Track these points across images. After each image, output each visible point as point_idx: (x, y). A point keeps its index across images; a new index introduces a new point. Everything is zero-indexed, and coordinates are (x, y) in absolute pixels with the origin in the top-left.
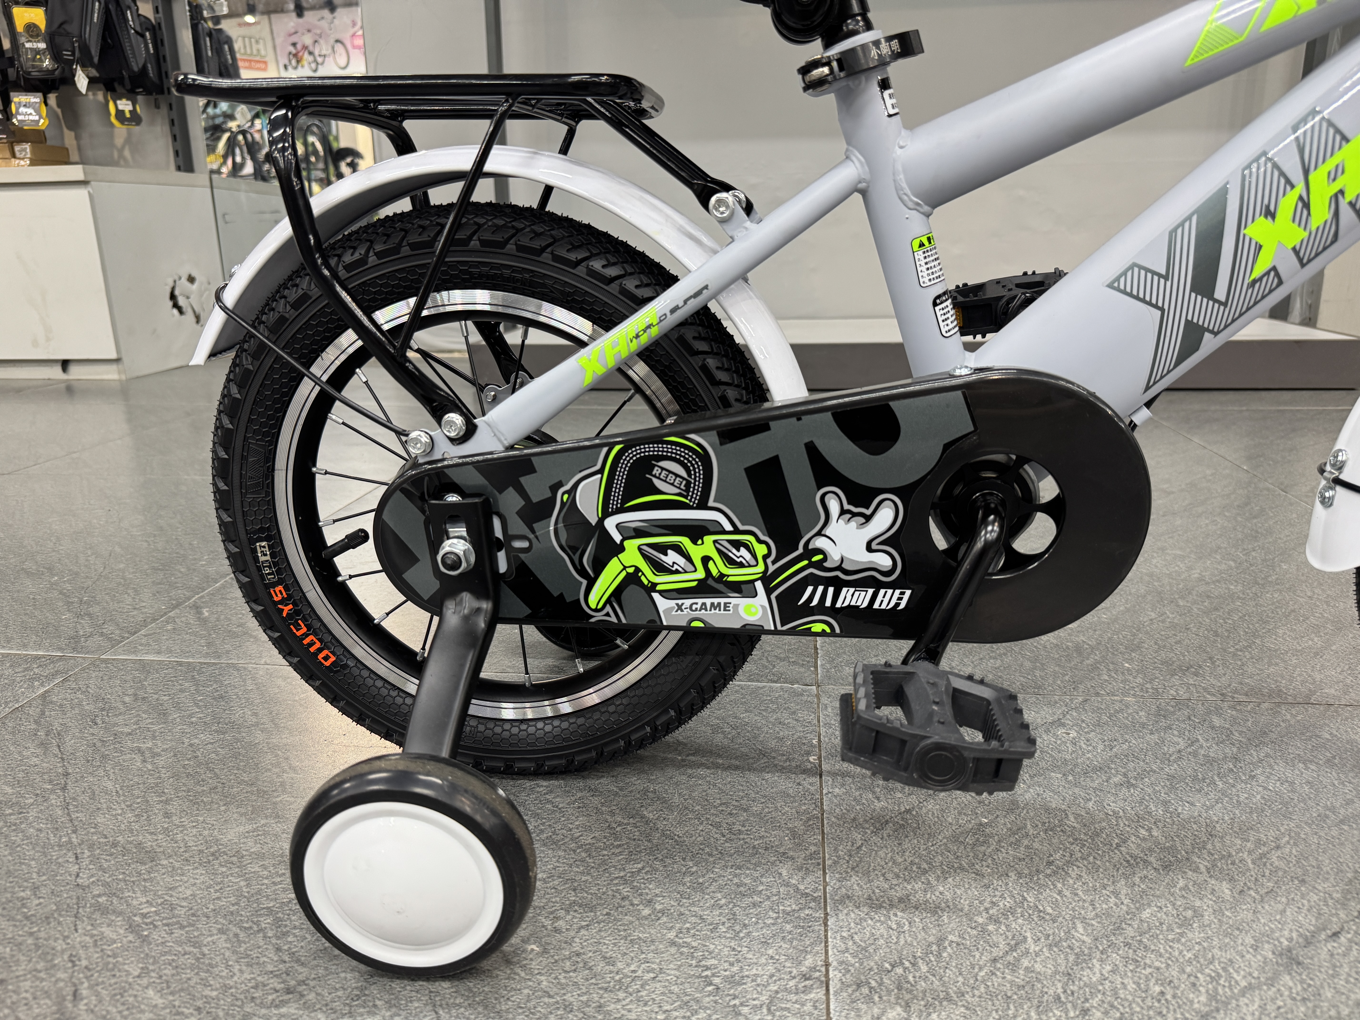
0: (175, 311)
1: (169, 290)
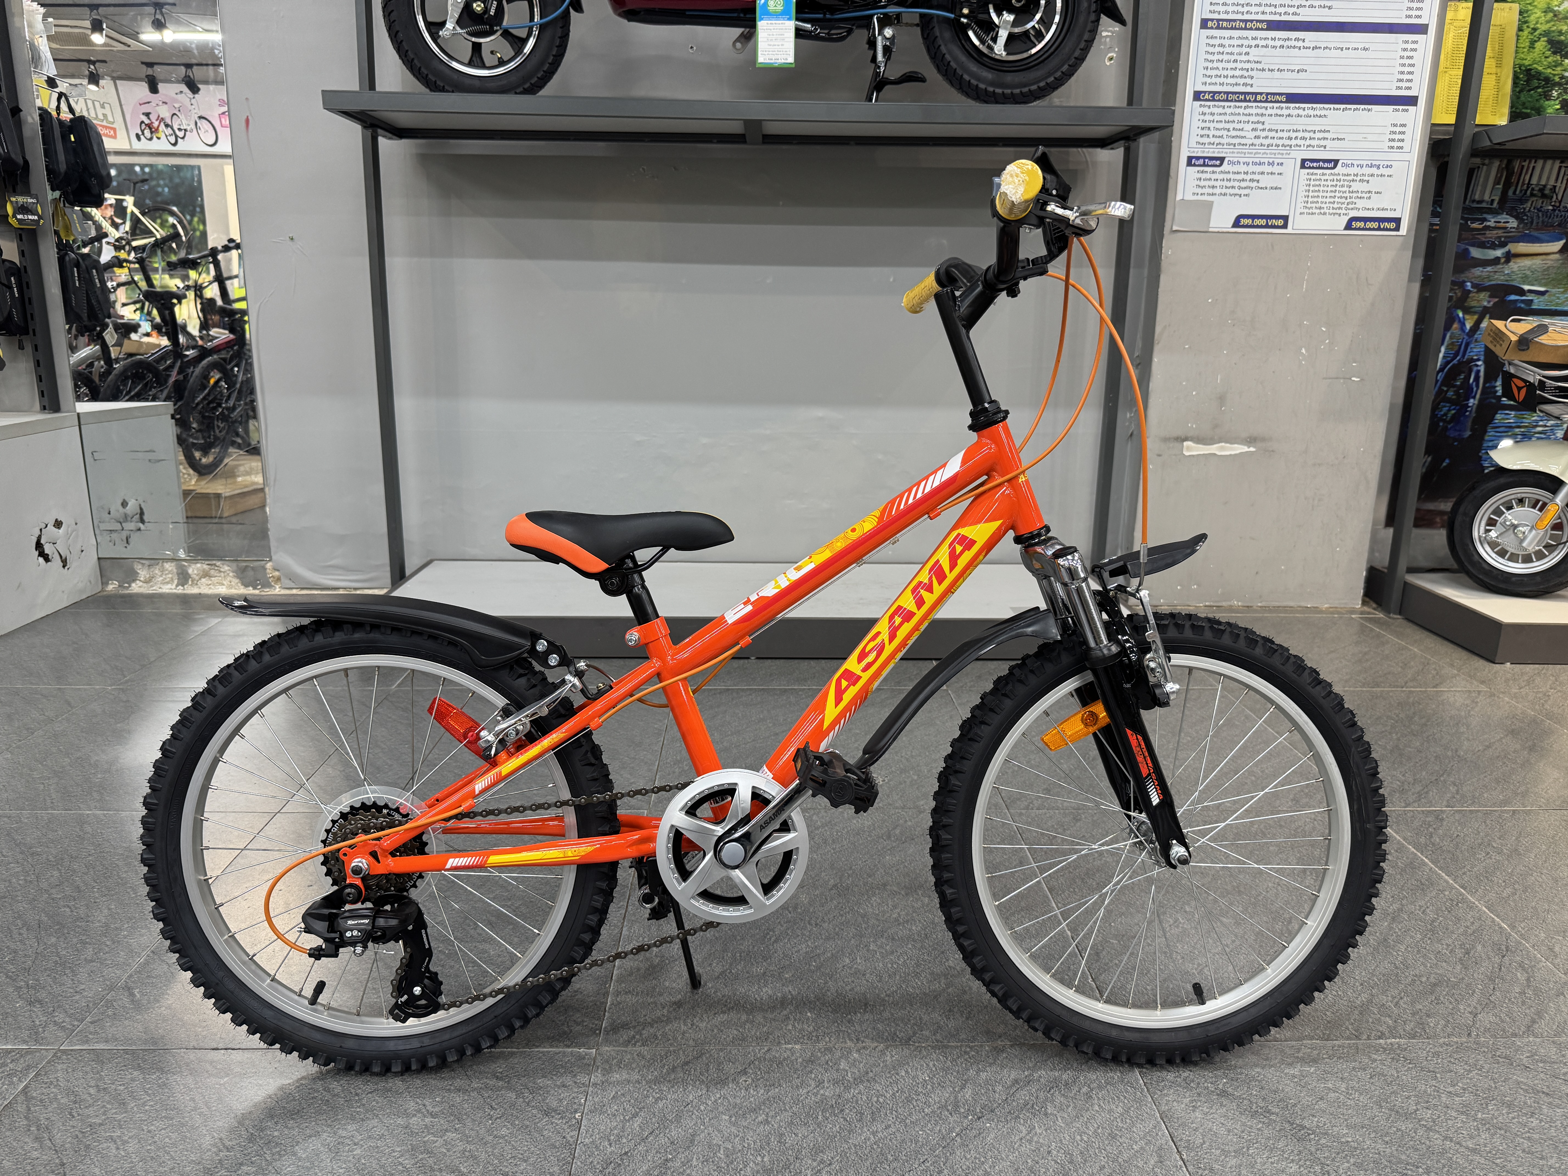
0: (41, 560)
1: (34, 540)
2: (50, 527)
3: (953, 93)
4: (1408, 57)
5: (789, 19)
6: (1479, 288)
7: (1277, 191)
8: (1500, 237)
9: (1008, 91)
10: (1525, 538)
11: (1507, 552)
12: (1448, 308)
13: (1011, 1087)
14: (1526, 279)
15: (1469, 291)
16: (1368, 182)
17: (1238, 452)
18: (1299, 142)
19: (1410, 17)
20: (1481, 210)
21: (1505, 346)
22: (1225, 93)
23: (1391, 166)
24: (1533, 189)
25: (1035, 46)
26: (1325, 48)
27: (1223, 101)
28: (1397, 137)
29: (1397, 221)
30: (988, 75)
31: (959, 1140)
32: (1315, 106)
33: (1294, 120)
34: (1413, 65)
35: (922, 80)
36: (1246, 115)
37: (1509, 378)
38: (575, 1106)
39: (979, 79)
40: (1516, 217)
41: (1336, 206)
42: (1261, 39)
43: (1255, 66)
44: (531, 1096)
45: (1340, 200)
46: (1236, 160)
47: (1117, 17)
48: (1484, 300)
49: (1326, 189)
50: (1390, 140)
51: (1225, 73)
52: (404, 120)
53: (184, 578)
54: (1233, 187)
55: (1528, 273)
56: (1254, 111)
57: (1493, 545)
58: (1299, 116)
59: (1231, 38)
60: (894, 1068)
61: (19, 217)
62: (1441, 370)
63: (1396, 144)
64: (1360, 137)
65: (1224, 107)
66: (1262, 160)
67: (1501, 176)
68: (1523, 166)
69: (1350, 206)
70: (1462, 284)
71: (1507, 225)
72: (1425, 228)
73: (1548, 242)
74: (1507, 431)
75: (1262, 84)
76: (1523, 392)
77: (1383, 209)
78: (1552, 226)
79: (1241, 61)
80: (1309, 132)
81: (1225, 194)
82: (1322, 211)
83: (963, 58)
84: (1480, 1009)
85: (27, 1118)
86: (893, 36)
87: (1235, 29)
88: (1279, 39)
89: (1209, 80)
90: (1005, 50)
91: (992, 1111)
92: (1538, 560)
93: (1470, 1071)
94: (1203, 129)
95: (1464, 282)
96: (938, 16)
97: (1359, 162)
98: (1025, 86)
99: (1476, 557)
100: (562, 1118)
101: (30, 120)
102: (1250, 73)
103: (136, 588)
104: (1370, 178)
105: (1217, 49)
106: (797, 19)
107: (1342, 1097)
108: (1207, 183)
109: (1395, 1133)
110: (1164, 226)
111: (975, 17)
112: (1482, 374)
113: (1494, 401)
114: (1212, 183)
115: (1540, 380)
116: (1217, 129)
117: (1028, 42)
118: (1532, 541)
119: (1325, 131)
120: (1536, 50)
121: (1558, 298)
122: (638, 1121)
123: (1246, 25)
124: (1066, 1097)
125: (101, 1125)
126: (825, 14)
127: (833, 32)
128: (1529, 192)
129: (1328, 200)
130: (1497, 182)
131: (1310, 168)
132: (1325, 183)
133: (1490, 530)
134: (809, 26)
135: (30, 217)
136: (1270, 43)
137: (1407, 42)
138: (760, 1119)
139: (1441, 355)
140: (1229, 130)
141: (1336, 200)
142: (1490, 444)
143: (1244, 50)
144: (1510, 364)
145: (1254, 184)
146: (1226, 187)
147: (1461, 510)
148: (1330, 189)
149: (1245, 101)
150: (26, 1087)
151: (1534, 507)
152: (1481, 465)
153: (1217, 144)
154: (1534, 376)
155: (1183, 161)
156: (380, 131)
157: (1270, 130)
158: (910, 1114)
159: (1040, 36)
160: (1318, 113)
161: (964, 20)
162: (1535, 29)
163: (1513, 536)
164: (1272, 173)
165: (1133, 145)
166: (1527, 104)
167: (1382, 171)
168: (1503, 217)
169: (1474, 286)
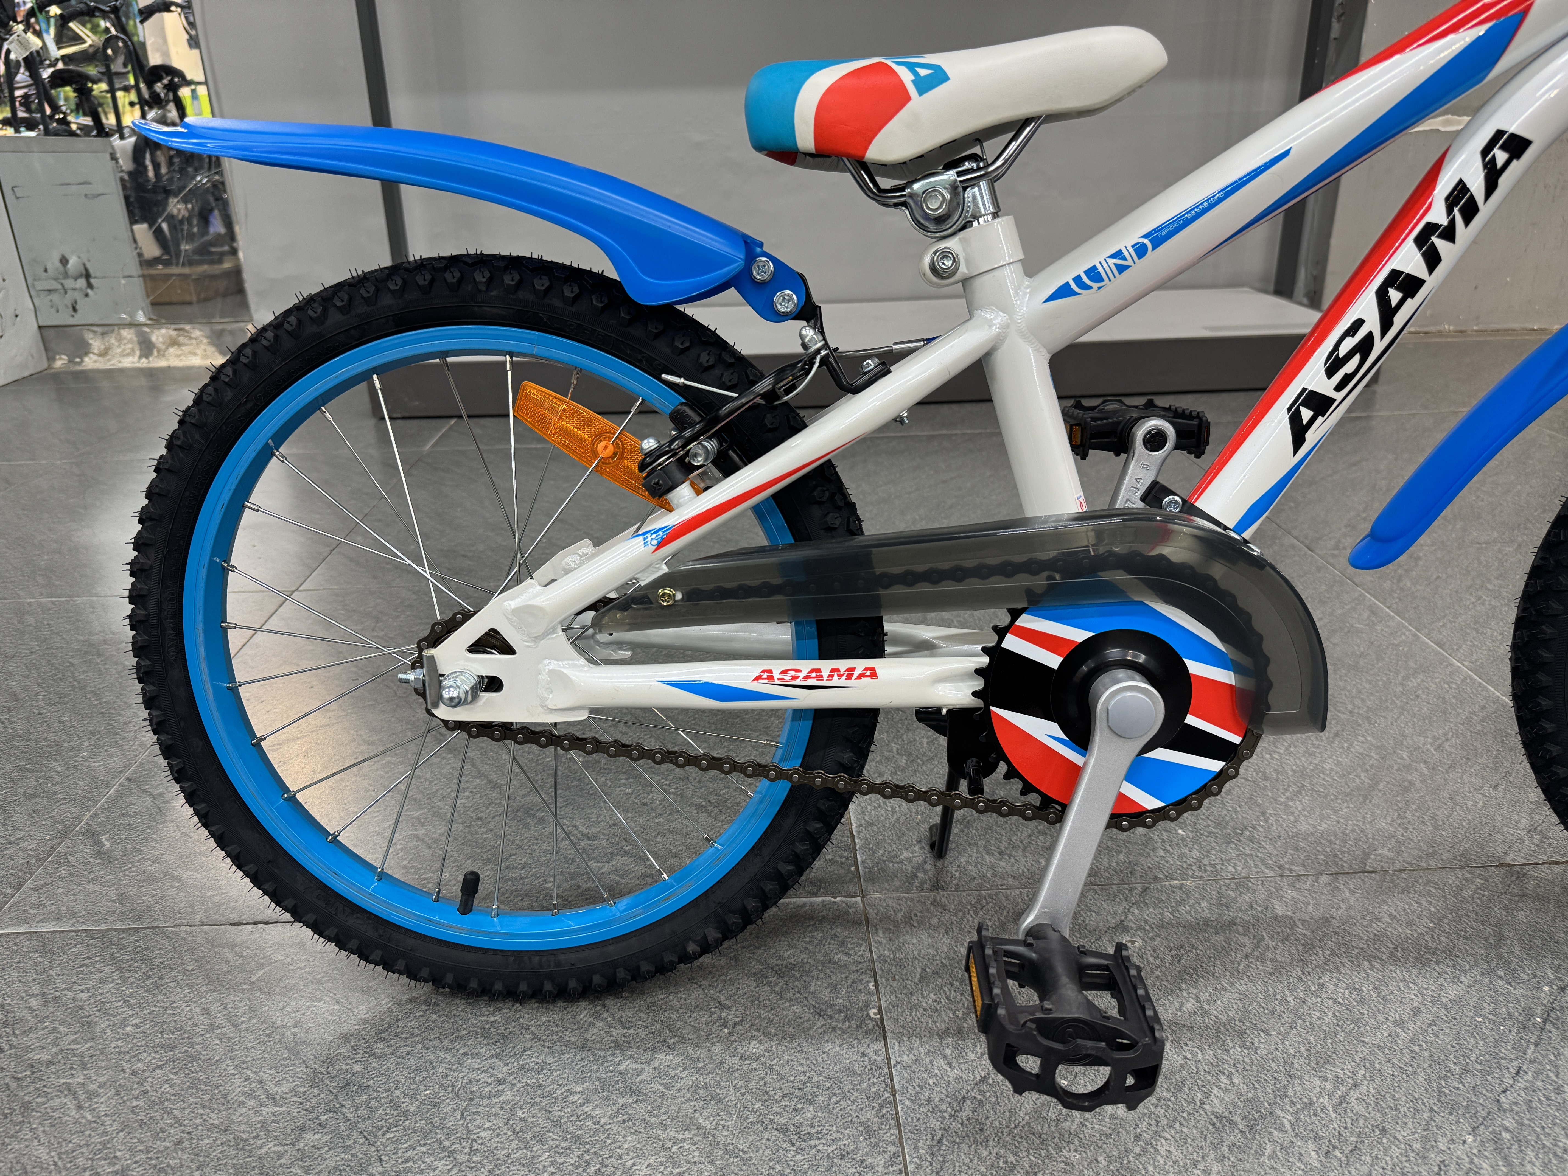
38: (863, 997)
44: (782, 982)
53: (147, 348)
100: (847, 1018)
103: (90, 362)
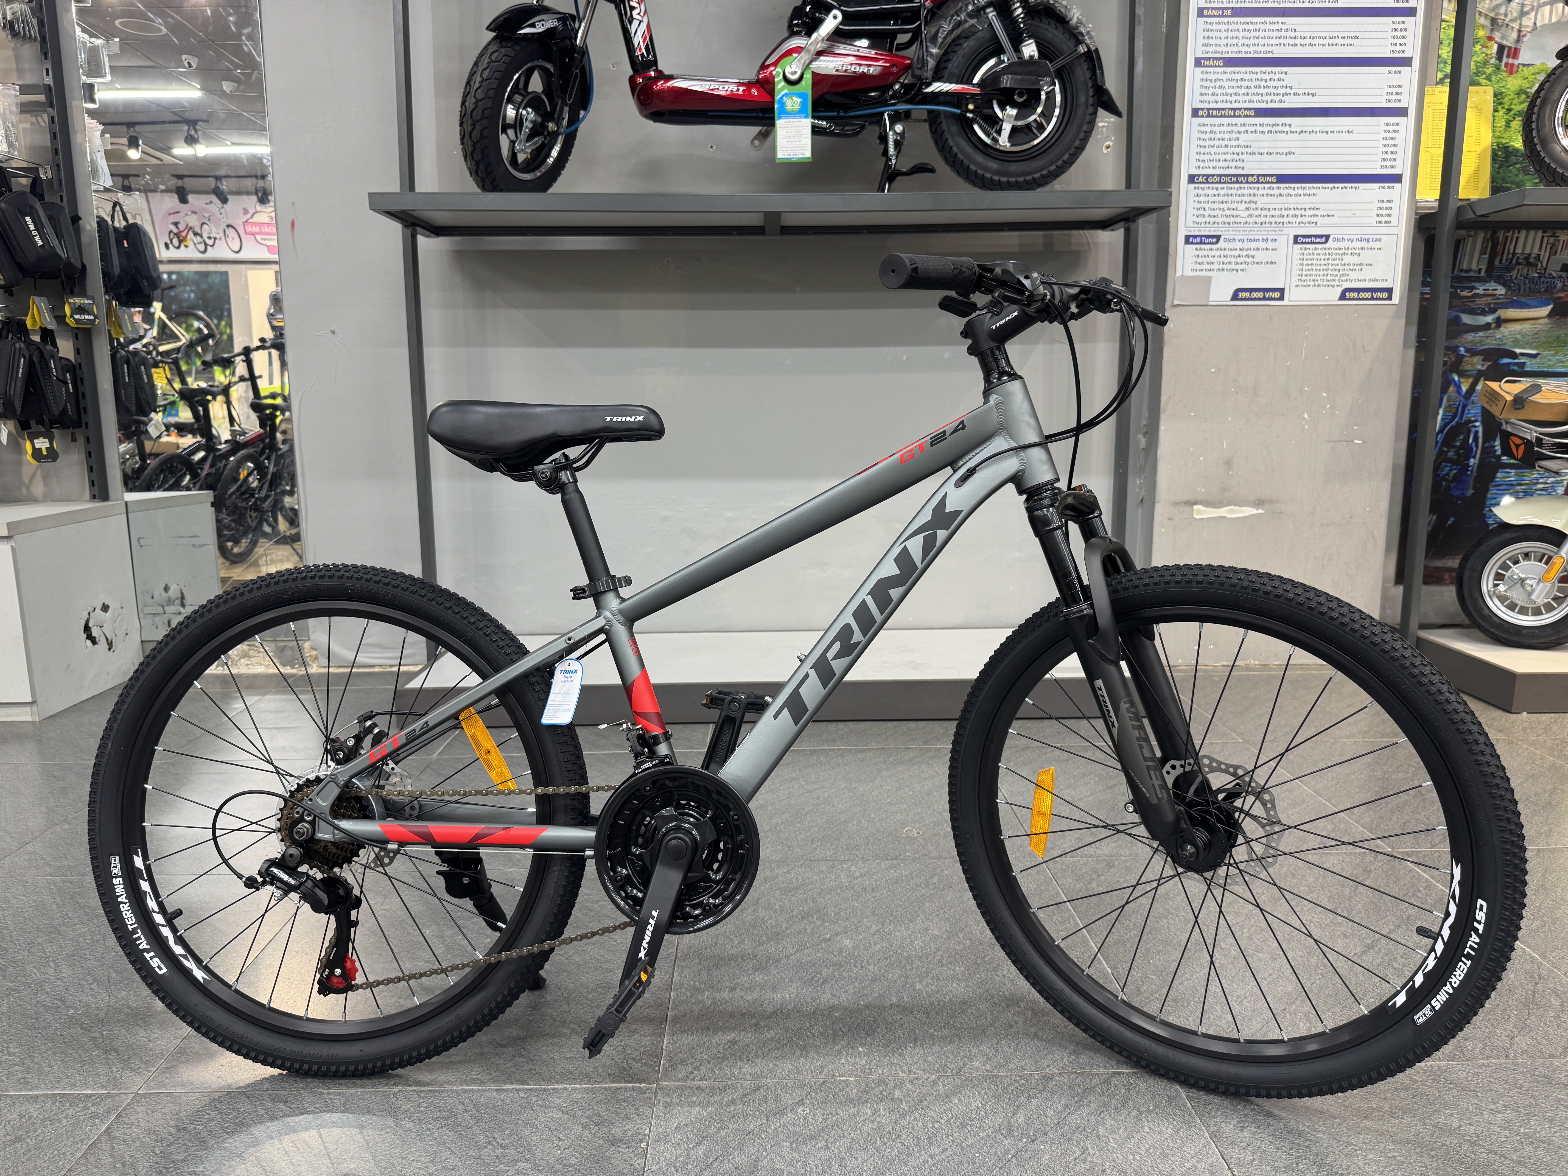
0: (89, 642)
1: (83, 623)
2: (98, 610)
3: (960, 182)
4: (1391, 139)
5: (806, 117)
6: (1473, 352)
7: (1273, 265)
8: (1489, 304)
9: (1013, 180)
10: (1533, 591)
11: (1517, 605)
12: (1444, 373)
13: (1062, 1111)
14: (1516, 343)
15: (1463, 356)
16: (1359, 255)
17: (1246, 514)
18: (1291, 219)
19: (1390, 101)
20: (1470, 279)
21: (1501, 405)
22: (1218, 175)
23: (1380, 240)
24: (1518, 258)
25: (1037, 137)
26: (1311, 132)
27: (1217, 183)
28: (1384, 212)
29: (1390, 291)
30: (993, 165)
31: (1014, 1160)
32: (1304, 185)
33: (1285, 199)
34: (1396, 146)
35: (932, 171)
36: (1239, 195)
37: (1506, 436)
38: (640, 1137)
39: (985, 169)
40: (1504, 285)
41: (1329, 278)
42: (1250, 125)
43: (1245, 150)
44: (596, 1128)
45: (1333, 273)
46: (1231, 237)
47: (1113, 109)
48: (1478, 364)
49: (1319, 262)
50: (1378, 215)
51: (1217, 157)
52: (441, 218)
54: (1230, 263)
55: (1519, 337)
56: (1246, 192)
57: (1502, 599)
58: (1289, 195)
59: (1221, 125)
60: (947, 1096)
61: (76, 317)
62: (1441, 431)
63: (1384, 218)
64: (1349, 213)
65: (1217, 189)
66: (1257, 237)
67: (1487, 246)
68: (1507, 237)
69: (1343, 278)
70: (1455, 349)
71: (1496, 292)
72: (1417, 297)
73: (1536, 307)
74: (1509, 488)
75: (1253, 167)
76: (1522, 449)
77: (1375, 280)
78: (1539, 292)
79: (1232, 146)
80: (1300, 209)
81: (1223, 270)
82: (1317, 283)
83: (969, 150)
84: (1516, 1032)
85: (112, 1156)
86: (904, 130)
87: (1225, 116)
88: (1267, 125)
89: (1202, 164)
90: (1009, 141)
91: (1046, 1134)
92: (1547, 612)
93: (1510, 1090)
94: (1198, 209)
95: (1457, 347)
96: (945, 112)
97: (1349, 237)
98: (1029, 174)
99: (1487, 611)
100: (628, 1147)
101: (88, 227)
102: (1241, 157)
104: (1361, 251)
105: (1208, 136)
106: (813, 117)
107: (1386, 1116)
108: (1205, 260)
109: (1440, 1148)
110: (1165, 301)
111: (980, 112)
112: (1480, 434)
113: (1493, 460)
114: (1209, 259)
115: (1537, 437)
116: (1212, 209)
117: (1031, 134)
118: (1541, 594)
119: (1315, 209)
120: (1512, 129)
121: (1550, 360)
122: (702, 1148)
123: (1235, 112)
124: (1117, 1120)
125: (184, 1161)
126: (839, 112)
127: (847, 128)
128: (1514, 261)
129: (1322, 273)
130: (1483, 252)
131: (1302, 243)
132: (1318, 257)
133: (1498, 585)
134: (824, 123)
135: (87, 317)
136: (1259, 129)
137: (1388, 124)
138: (820, 1145)
139: (1439, 417)
140: (1223, 210)
141: (1329, 272)
142: (1493, 502)
143: (1234, 136)
144: (1507, 423)
145: (1251, 259)
146: (1223, 263)
147: (1469, 565)
148: (1322, 262)
149: (1237, 182)
150: (108, 1128)
151: (1540, 561)
152: (1486, 522)
153: (1213, 223)
154: (1531, 433)
155: (1181, 240)
156: (419, 229)
157: (1262, 209)
158: (966, 1139)
159: (1041, 128)
160: (1308, 192)
161: (970, 115)
162: (1509, 110)
163: (1521, 589)
164: (1266, 249)
165: (1132, 226)
166: (1507, 179)
167: (1372, 244)
168: (1492, 285)
169: (1467, 350)
